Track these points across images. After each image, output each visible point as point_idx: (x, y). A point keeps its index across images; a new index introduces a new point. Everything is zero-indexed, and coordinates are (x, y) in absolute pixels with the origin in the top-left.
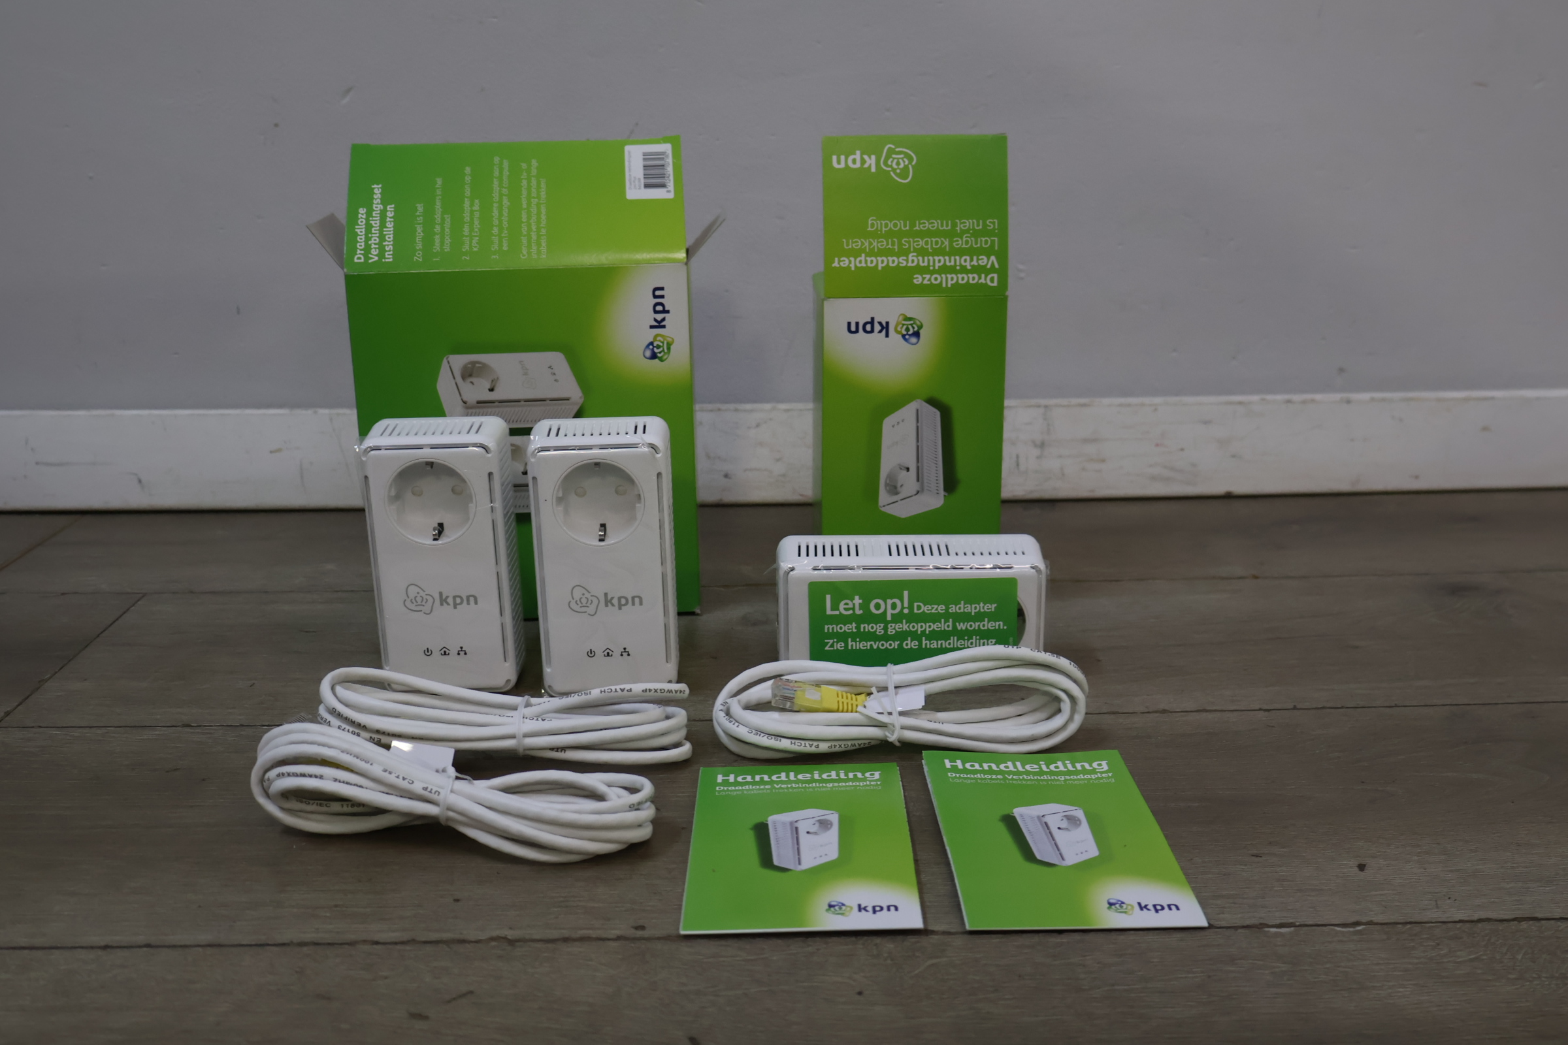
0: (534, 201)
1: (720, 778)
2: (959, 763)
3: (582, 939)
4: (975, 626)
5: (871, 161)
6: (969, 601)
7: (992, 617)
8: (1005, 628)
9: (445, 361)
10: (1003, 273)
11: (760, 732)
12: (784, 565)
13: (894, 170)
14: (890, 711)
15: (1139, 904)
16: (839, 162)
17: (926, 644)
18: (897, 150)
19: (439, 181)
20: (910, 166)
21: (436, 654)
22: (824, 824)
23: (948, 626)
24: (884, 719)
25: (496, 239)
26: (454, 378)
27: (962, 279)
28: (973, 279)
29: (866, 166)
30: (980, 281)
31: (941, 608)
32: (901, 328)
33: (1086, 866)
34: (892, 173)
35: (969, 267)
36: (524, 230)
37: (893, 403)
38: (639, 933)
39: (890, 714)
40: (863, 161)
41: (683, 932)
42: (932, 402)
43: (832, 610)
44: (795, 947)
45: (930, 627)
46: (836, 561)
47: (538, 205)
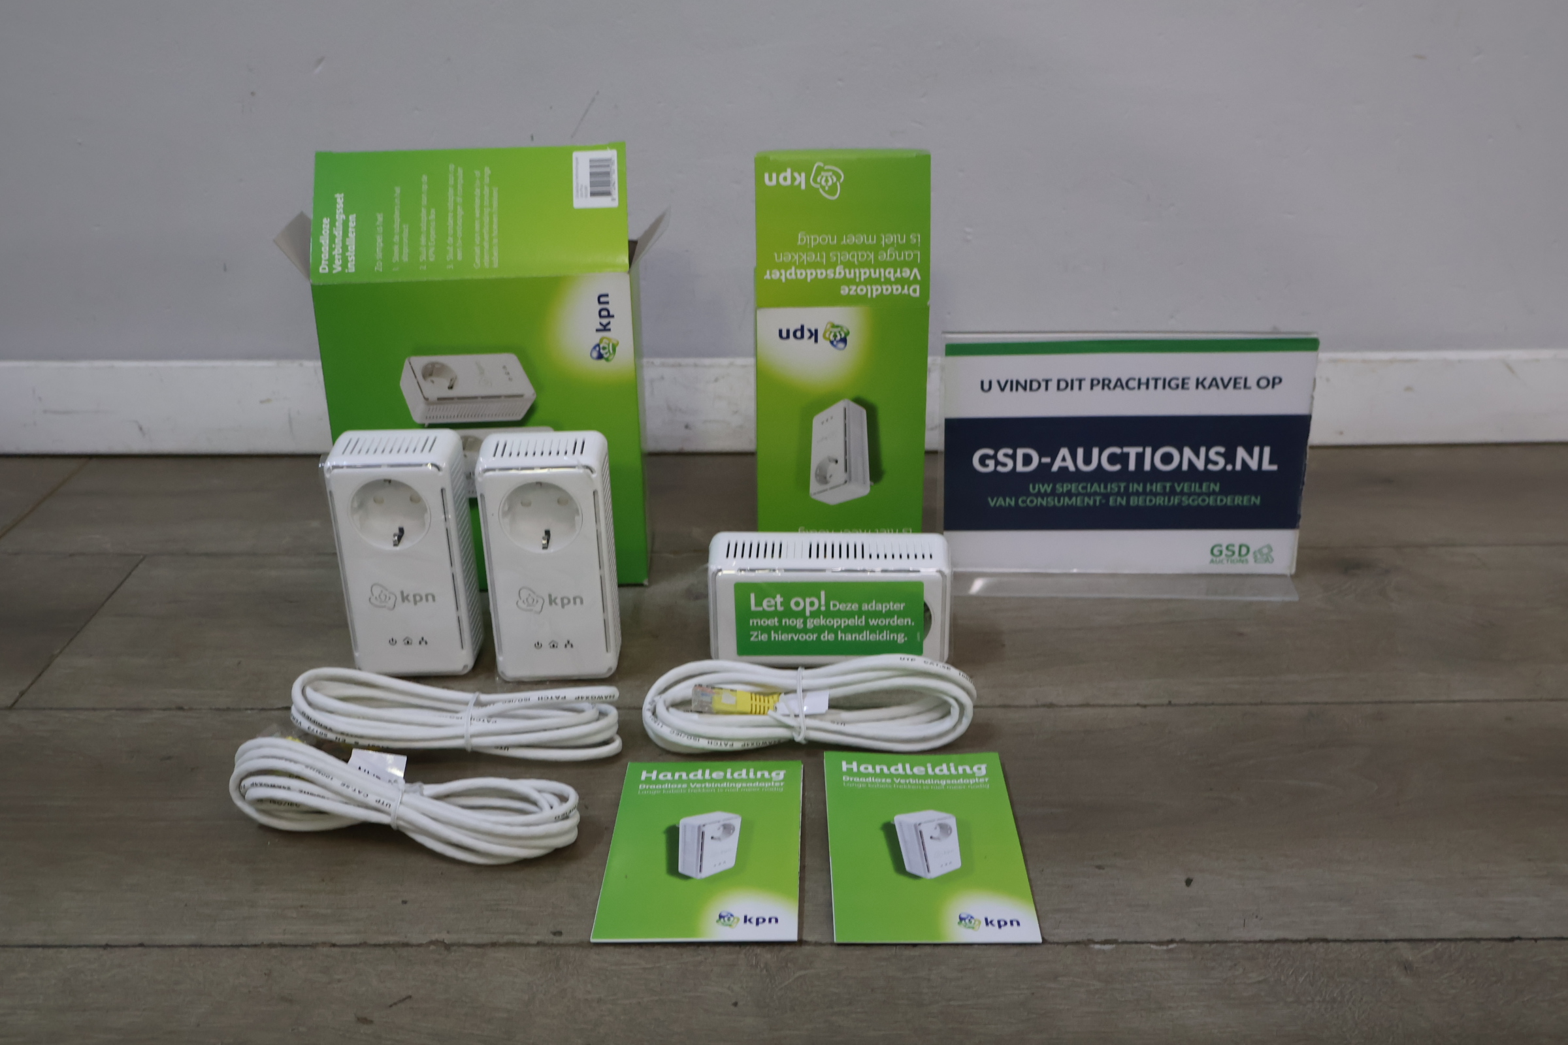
0: (487, 211)
1: (644, 775)
2: (854, 766)
3: (509, 944)
4: (886, 622)
5: (801, 179)
6: (880, 600)
7: (901, 614)
8: (913, 624)
9: (406, 362)
10: (925, 284)
11: (680, 732)
12: (713, 566)
13: (823, 188)
14: (797, 713)
15: (986, 920)
16: (770, 179)
17: (842, 637)
18: (826, 167)
19: (398, 190)
20: (838, 184)
21: (400, 643)
22: (727, 829)
23: (861, 622)
24: (790, 721)
25: (451, 249)
26: (416, 377)
27: (887, 290)
28: (897, 290)
29: (796, 183)
30: (903, 292)
31: (855, 607)
32: (829, 335)
33: (949, 879)
34: (821, 190)
35: (893, 279)
36: (477, 240)
37: (821, 403)
38: (557, 939)
39: (797, 716)
40: (793, 179)
41: (593, 940)
42: (859, 401)
43: (756, 605)
44: (687, 956)
45: (845, 622)
46: (761, 562)
47: (491, 215)
